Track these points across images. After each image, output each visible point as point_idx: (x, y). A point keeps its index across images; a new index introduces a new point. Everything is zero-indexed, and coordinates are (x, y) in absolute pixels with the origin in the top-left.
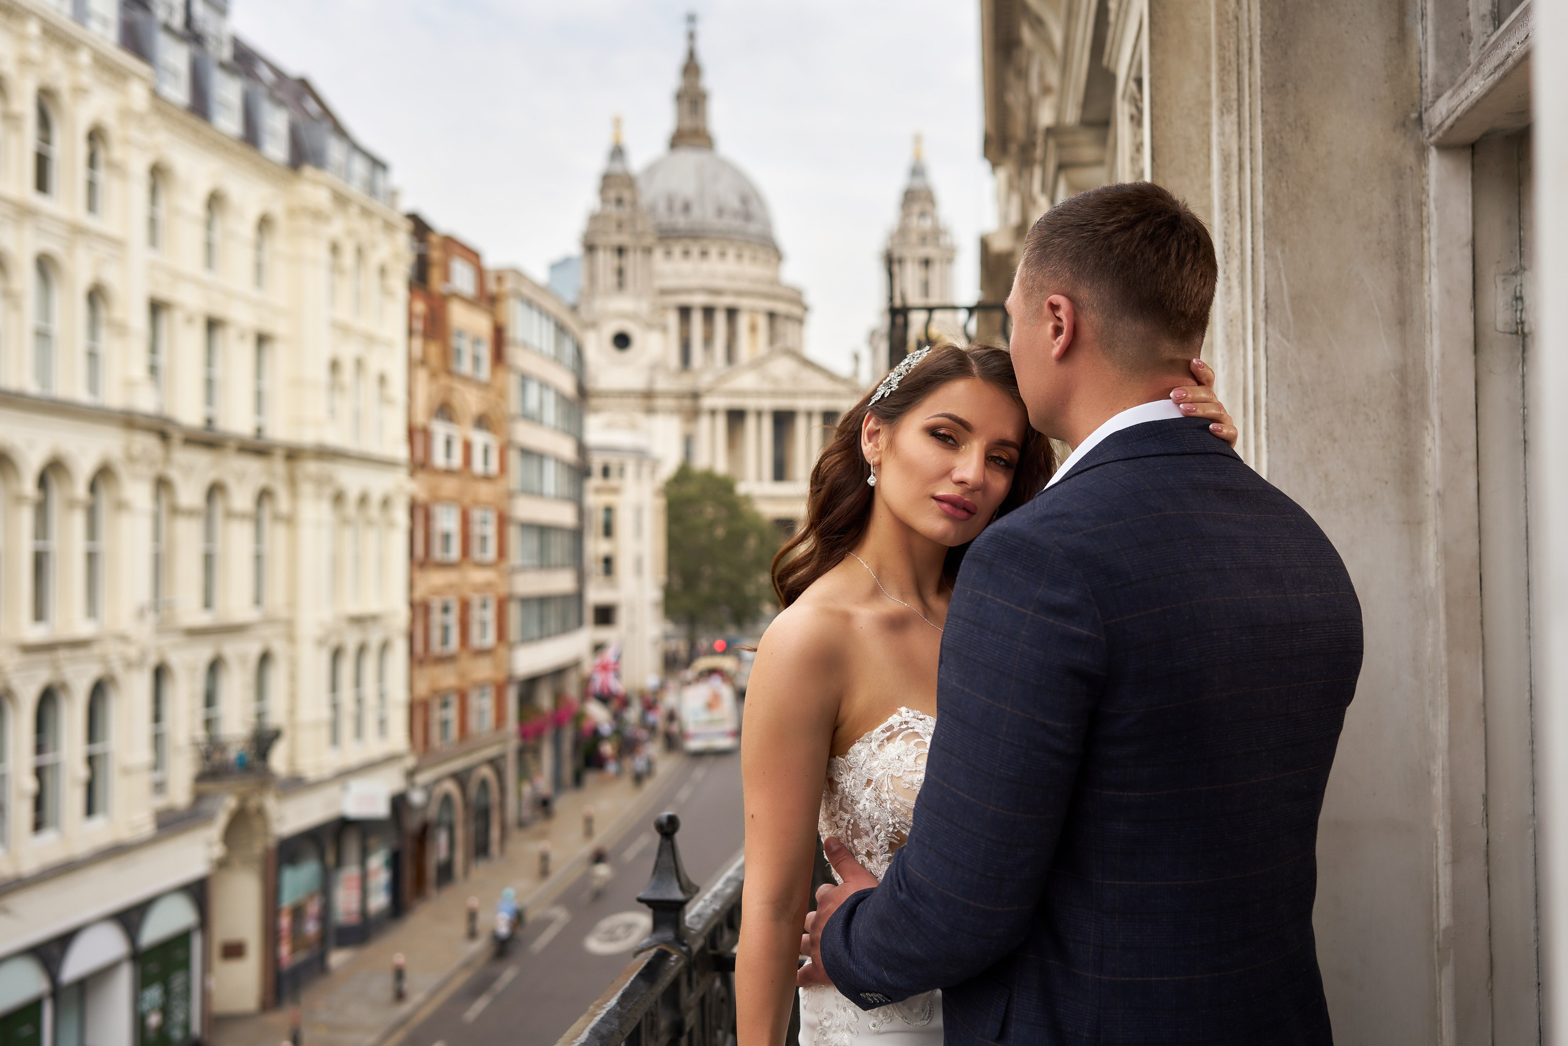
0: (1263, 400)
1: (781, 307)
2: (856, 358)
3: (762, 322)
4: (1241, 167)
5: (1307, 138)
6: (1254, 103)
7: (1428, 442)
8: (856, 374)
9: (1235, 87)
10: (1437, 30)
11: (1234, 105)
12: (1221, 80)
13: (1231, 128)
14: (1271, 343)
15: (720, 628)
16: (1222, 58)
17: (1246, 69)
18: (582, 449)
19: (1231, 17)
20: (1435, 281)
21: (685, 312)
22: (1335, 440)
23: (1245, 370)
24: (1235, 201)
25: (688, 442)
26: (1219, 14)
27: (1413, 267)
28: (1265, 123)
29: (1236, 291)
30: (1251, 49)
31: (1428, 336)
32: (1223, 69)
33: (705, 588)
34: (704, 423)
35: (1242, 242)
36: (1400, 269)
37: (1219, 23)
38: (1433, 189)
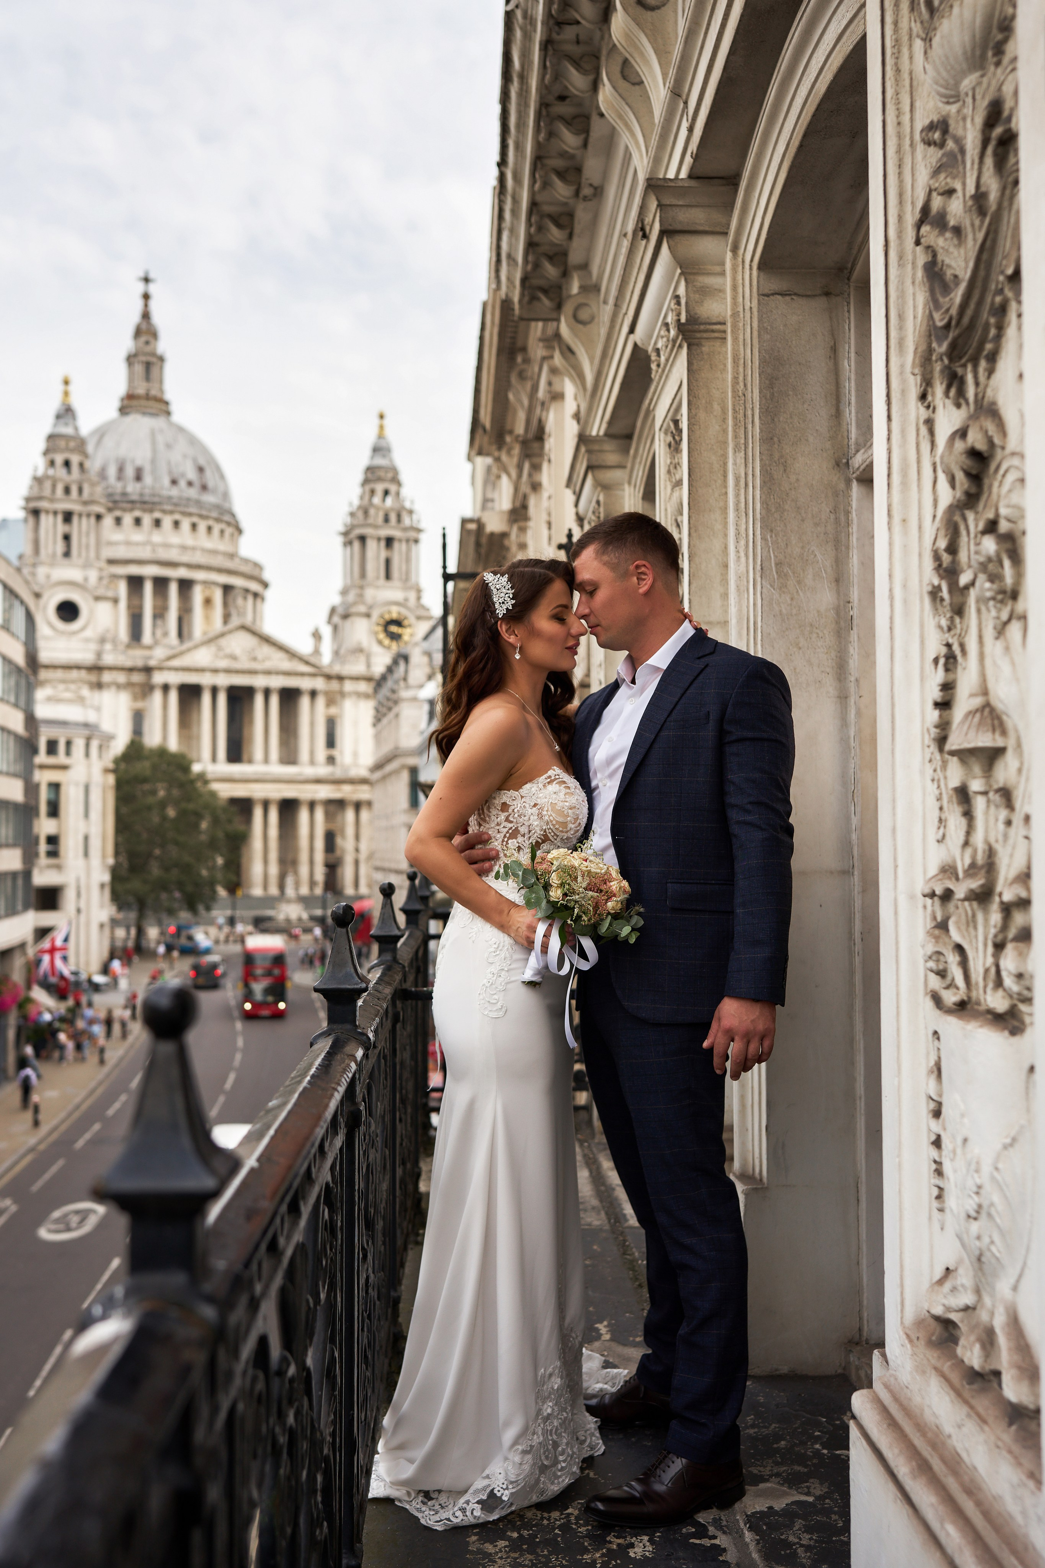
0: (759, 624)
1: (237, 582)
2: (317, 635)
3: (218, 596)
4: (746, 485)
5: (785, 470)
6: (755, 448)
7: (851, 651)
8: (317, 652)
9: (743, 436)
10: (857, 413)
11: (742, 447)
12: (734, 431)
13: (740, 460)
14: (764, 590)
15: (171, 912)
16: (735, 418)
17: (750, 426)
18: (31, 721)
19: (741, 394)
20: (855, 557)
21: (135, 583)
22: (800, 648)
23: (748, 607)
24: (743, 505)
25: (138, 718)
26: (734, 391)
27: (843, 548)
28: (761, 460)
29: (743, 559)
30: (753, 415)
31: (851, 589)
32: (735, 425)
33: (155, 870)
34: (157, 696)
35: (746, 530)
36: (836, 549)
37: (734, 397)
38: (854, 504)
